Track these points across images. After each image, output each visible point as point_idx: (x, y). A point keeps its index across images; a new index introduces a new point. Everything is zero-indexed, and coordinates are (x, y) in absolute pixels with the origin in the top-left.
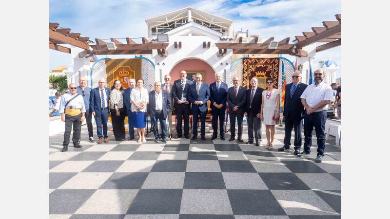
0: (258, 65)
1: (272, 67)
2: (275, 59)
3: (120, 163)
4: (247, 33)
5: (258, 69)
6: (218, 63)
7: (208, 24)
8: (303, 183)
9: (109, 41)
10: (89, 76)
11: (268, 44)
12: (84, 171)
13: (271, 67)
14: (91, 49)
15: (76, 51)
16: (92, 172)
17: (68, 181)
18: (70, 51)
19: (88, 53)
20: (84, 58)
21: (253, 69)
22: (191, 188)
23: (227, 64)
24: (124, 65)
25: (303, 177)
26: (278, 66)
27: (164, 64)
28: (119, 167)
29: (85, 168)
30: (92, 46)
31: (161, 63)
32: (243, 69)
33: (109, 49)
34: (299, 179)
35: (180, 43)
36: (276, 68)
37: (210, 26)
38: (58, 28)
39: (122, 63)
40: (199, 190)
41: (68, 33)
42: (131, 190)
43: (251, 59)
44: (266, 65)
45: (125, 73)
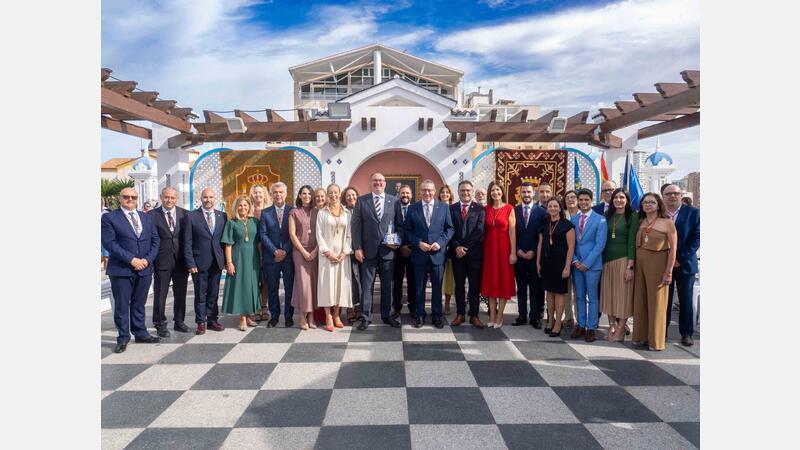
0: (527, 164)
1: (554, 167)
2: (559, 151)
3: (268, 368)
4: (490, 95)
5: (525, 172)
6: (449, 160)
7: (414, 78)
8: (643, 407)
9: (232, 116)
10: (187, 186)
11: (548, 124)
12: (196, 387)
13: (550, 168)
14: (194, 131)
15: (163, 134)
16: (213, 389)
17: (168, 410)
18: (149, 134)
19: (189, 139)
20: (179, 148)
21: (516, 172)
22: (426, 423)
23: (465, 162)
24: (259, 162)
25: (643, 394)
26: (565, 166)
27: (339, 162)
28: (266, 378)
29: (196, 380)
30: (196, 126)
31: (334, 160)
32: (497, 171)
33: (232, 131)
34: (635, 399)
35: (373, 121)
36: (561, 170)
37: (417, 82)
38: (135, 91)
39: (255, 158)
40: (442, 426)
41: (153, 100)
42: (304, 429)
43: (511, 152)
44: (540, 163)
45: (260, 178)
